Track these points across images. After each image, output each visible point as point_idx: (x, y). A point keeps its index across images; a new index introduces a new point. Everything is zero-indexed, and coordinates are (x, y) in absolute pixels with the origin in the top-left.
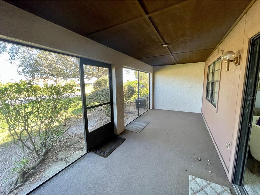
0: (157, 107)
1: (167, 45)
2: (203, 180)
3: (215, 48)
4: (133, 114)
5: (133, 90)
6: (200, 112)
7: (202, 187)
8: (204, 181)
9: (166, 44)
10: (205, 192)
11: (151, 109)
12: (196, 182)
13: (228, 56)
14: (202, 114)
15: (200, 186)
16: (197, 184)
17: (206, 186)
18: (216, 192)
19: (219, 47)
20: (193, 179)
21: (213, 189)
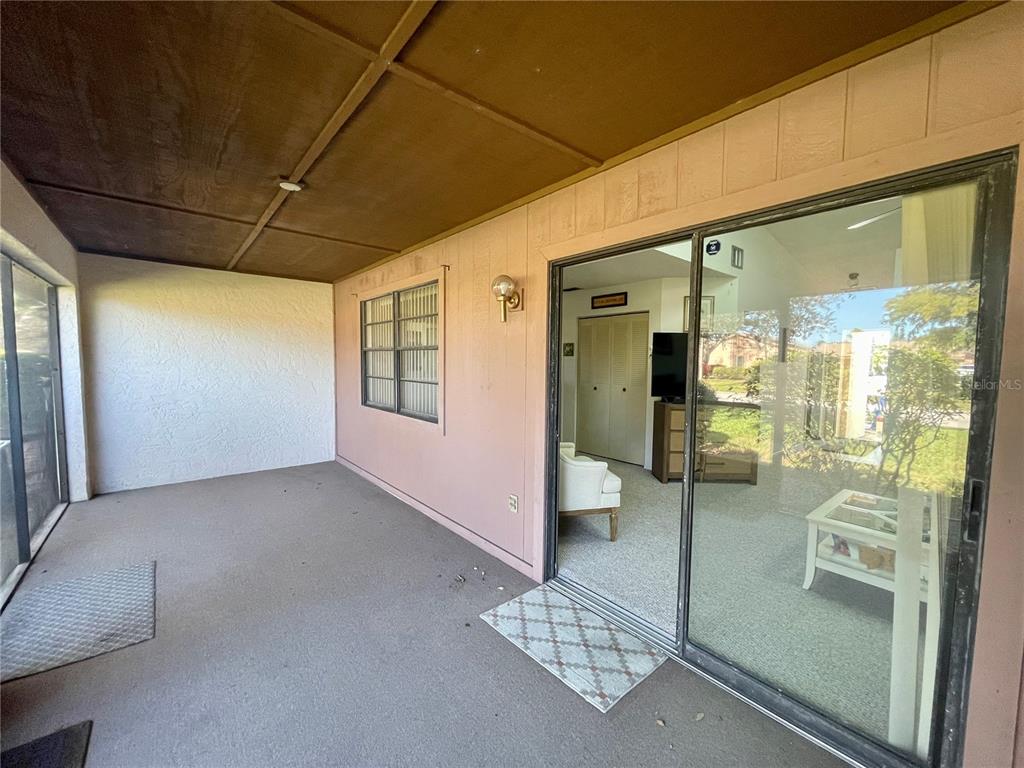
1: (297, 189)
2: (508, 604)
3: (399, 252)
6: (333, 458)
8: (511, 603)
10: (533, 621)
11: (84, 498)
12: (503, 617)
13: (503, 287)
14: (343, 462)
15: (516, 618)
16: (509, 618)
17: (522, 610)
18: (540, 605)
19: (419, 253)
20: (495, 616)
21: (534, 605)
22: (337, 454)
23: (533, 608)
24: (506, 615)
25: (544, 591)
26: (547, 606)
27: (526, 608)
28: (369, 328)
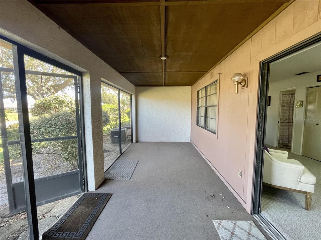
0: (143, 138)
1: (166, 58)
2: (228, 221)
3: (207, 72)
4: (109, 153)
5: (107, 118)
6: (190, 141)
7: (232, 232)
8: (230, 222)
9: (165, 56)
10: (237, 237)
11: (135, 142)
12: (223, 227)
13: (237, 78)
14: (192, 143)
15: (229, 231)
16: (226, 229)
17: (234, 229)
18: (245, 231)
19: (212, 71)
20: (220, 224)
21: (242, 229)
22: (191, 140)
23: (241, 230)
24: (225, 227)
25: (251, 224)
26: (249, 234)
27: (237, 228)
28: (200, 100)
